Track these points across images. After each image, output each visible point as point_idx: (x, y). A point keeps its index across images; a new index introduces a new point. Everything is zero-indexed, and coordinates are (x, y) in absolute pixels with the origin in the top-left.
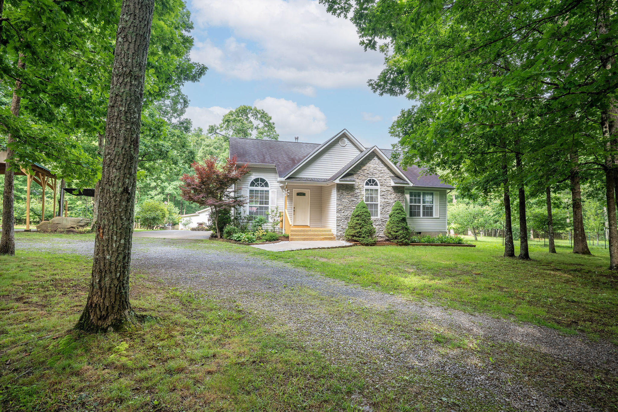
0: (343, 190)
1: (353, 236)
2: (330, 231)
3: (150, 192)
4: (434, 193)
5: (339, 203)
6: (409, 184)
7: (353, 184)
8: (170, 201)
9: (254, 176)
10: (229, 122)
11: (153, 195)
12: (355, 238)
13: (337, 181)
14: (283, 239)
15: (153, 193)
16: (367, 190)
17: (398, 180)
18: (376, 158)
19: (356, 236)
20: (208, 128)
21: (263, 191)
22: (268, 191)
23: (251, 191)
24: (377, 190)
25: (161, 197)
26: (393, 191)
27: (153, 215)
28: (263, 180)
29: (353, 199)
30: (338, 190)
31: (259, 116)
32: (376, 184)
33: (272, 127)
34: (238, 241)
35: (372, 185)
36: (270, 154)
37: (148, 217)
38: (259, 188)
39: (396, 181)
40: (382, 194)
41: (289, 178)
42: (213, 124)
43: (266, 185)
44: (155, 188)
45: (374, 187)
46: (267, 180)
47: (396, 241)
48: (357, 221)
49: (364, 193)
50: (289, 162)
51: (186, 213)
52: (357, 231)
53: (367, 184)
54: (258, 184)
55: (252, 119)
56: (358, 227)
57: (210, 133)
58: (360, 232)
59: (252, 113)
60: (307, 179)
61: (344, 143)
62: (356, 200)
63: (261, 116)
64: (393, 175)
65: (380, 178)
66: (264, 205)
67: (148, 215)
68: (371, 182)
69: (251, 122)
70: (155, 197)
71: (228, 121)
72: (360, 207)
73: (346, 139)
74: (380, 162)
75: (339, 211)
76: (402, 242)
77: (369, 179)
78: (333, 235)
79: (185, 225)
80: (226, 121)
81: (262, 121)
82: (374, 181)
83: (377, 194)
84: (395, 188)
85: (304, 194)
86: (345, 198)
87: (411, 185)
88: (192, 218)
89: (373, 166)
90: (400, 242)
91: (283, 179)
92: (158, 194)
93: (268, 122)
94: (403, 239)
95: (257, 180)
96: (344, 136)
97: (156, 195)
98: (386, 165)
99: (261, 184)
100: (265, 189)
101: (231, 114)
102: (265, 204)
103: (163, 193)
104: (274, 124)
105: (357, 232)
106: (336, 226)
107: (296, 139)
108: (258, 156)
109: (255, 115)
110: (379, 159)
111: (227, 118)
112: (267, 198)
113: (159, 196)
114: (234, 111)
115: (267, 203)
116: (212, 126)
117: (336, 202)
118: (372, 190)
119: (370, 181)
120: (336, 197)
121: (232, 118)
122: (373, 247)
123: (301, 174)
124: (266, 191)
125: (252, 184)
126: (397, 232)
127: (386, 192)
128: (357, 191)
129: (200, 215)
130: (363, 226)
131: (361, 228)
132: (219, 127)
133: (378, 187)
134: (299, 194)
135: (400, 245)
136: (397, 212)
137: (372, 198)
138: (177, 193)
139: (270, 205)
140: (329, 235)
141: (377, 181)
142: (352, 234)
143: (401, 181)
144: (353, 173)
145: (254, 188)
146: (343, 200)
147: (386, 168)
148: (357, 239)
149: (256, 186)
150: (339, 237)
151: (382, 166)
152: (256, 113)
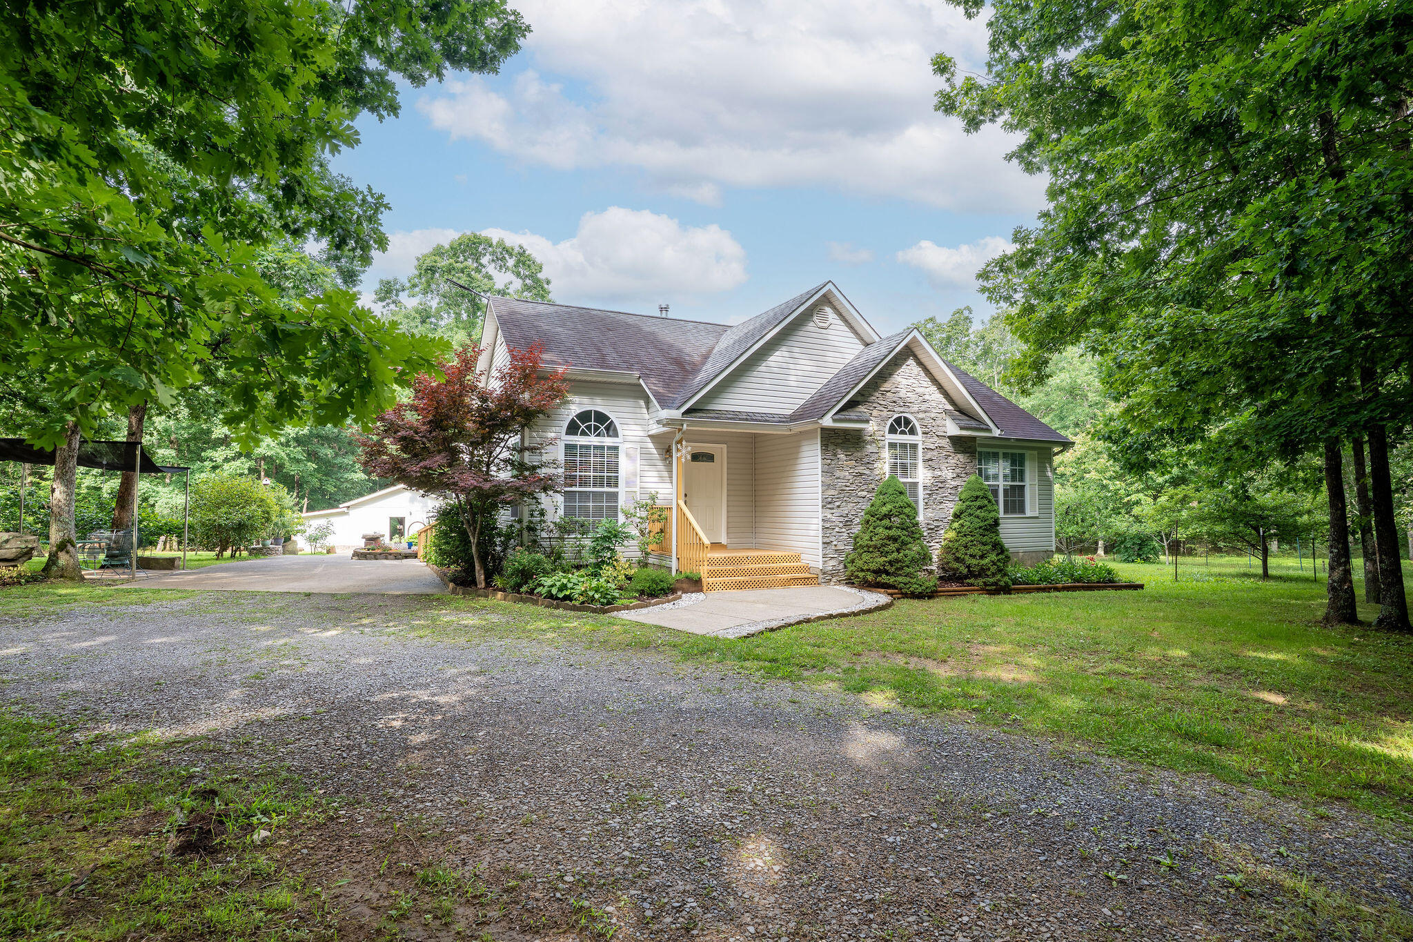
0: (836, 445)
1: (877, 572)
2: (797, 558)
3: (209, 453)
4: (1028, 453)
5: (828, 481)
6: (989, 430)
7: (860, 430)
8: (268, 475)
9: (577, 405)
10: (434, 272)
11: (220, 460)
12: (884, 578)
13: (827, 421)
14: (685, 586)
15: (219, 454)
16: (892, 446)
17: (966, 422)
18: (911, 362)
19: (888, 573)
20: (377, 286)
21: (602, 448)
22: (616, 448)
23: (570, 448)
24: (914, 447)
25: (243, 465)
26: (952, 450)
27: (237, 517)
28: (602, 418)
29: (861, 469)
30: (825, 446)
31: (511, 262)
32: (912, 432)
33: (544, 290)
34: (560, 600)
35: (903, 432)
36: (613, 345)
37: (222, 522)
38: (592, 440)
39: (963, 423)
40: (928, 457)
41: (689, 412)
42: (390, 278)
43: (611, 430)
44: (225, 441)
45: (907, 439)
46: (612, 416)
47: (980, 581)
48: (887, 532)
49: (886, 454)
50: (670, 367)
51: (310, 509)
52: (890, 558)
53: (892, 430)
54: (589, 428)
55: (491, 269)
56: (893, 547)
57: (381, 300)
58: (897, 561)
59: (493, 253)
60: (736, 416)
61: (825, 320)
62: (867, 472)
63: (518, 262)
64: (950, 407)
65: (921, 415)
66: (606, 489)
67: (222, 517)
68: (901, 424)
69: (490, 278)
70: (226, 466)
71: (432, 270)
72: (890, 491)
73: (828, 310)
74: (922, 374)
75: (827, 504)
76: (995, 584)
77: (896, 416)
78: (807, 569)
79: (313, 539)
80: (426, 270)
81: (518, 275)
82: (907, 422)
83: (914, 457)
84: (957, 441)
85: (710, 458)
86: (841, 468)
87: (996, 433)
88: (333, 520)
89: (904, 382)
90: (992, 584)
91: (676, 414)
92: (233, 459)
93: (532, 276)
94: (999, 577)
95: (585, 416)
96: (827, 300)
97: (227, 460)
98: (935, 381)
99: (597, 428)
100: (608, 441)
101: (439, 252)
102: (609, 485)
103: (248, 456)
104: (548, 282)
105: (890, 563)
106: (820, 546)
107: (661, 309)
108: (584, 349)
109: (499, 260)
110: (920, 363)
111: (428, 263)
112: (614, 468)
113: (238, 463)
114: (447, 246)
115: (614, 482)
116: (389, 283)
117: (819, 478)
118: (903, 446)
119: (898, 421)
120: (819, 465)
121: (443, 263)
122: (931, 603)
123: (718, 401)
124: (609, 448)
125: (573, 429)
126: (982, 557)
127: (935, 453)
128: (870, 448)
129: (352, 512)
130: (904, 544)
131: (898, 551)
132: (408, 285)
133: (918, 439)
134: (696, 457)
135: (991, 593)
136: (978, 503)
137: (904, 467)
138: (288, 455)
139: (622, 490)
140: (799, 570)
141: (915, 421)
142: (873, 566)
143: (973, 424)
144: (859, 399)
145: (580, 440)
146: (838, 474)
147: (934, 388)
148: (892, 580)
149: (583, 433)
150: (827, 577)
151: (926, 382)
152: (502, 253)
